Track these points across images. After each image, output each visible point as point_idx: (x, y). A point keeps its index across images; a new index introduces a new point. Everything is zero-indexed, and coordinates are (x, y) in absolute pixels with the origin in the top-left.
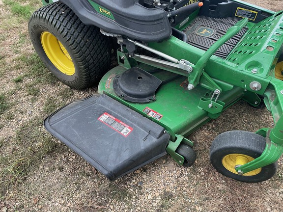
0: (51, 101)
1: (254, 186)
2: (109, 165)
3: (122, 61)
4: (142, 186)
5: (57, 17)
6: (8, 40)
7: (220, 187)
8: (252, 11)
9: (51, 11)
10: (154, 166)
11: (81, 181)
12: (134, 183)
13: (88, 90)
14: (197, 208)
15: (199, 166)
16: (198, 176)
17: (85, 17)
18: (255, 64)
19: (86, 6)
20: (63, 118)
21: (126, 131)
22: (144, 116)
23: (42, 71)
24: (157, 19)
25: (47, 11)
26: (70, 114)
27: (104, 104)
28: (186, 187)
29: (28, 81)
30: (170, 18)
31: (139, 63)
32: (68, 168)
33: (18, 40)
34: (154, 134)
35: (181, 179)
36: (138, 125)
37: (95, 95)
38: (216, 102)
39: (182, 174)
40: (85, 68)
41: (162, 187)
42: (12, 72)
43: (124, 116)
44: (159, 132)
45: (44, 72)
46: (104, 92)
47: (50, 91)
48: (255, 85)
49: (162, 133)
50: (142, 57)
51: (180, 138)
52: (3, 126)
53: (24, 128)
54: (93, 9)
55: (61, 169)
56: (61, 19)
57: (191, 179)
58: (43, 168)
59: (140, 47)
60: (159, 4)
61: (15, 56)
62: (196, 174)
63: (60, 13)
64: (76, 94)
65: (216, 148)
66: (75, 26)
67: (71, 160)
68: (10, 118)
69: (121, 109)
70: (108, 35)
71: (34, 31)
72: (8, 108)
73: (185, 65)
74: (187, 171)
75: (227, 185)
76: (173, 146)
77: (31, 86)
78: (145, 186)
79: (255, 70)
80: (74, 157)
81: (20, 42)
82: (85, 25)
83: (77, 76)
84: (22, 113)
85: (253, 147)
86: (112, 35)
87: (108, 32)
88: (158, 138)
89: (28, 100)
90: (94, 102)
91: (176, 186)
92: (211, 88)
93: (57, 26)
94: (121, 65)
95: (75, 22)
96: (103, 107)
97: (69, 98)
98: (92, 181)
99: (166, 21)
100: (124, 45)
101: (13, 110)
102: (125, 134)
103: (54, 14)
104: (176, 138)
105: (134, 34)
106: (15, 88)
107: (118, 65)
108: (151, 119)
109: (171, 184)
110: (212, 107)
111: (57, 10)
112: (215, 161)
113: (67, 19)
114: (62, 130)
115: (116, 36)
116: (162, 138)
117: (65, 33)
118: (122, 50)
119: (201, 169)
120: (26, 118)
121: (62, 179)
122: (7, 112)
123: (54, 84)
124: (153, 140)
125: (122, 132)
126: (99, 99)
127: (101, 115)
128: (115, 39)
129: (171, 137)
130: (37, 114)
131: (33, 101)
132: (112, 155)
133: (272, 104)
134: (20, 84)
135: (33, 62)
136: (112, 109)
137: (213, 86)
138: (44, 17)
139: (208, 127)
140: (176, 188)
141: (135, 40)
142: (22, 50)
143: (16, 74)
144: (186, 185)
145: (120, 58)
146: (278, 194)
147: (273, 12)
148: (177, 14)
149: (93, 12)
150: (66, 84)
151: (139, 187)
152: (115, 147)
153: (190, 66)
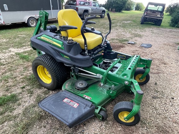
0: (39, 96)
1: (133, 127)
2: (69, 120)
3: (72, 76)
4: (84, 132)
5: (46, 59)
6: (18, 70)
7: (119, 129)
8: (123, 56)
9: (44, 57)
10: (89, 122)
11: (55, 132)
12: (80, 131)
13: (56, 90)
15: (109, 121)
17: (58, 59)
18: (125, 75)
20: (47, 101)
21: (76, 105)
22: (84, 98)
23: (34, 83)
24: (87, 59)
25: (42, 57)
26: (51, 99)
27: (65, 94)
28: (104, 131)
29: (28, 88)
30: (92, 59)
31: (80, 77)
32: (48, 126)
33: (23, 70)
34: (88, 106)
35: (102, 128)
36: (81, 102)
37: (61, 91)
38: (113, 91)
39: (102, 125)
40: (57, 79)
41: (93, 132)
42: (20, 84)
43: (75, 99)
44: (90, 105)
45: (35, 83)
46: (65, 89)
47: (39, 92)
48: (127, 82)
49: (92, 105)
50: (81, 74)
51: (100, 107)
52: (16, 109)
53: (26, 109)
55: (45, 127)
56: (48, 60)
57: (106, 127)
58: (36, 127)
59: (80, 70)
60: (87, 54)
61: (21, 77)
62: (108, 125)
63: (48, 58)
64: (51, 92)
65: (115, 110)
66: (54, 63)
67: (49, 122)
68: (19, 105)
69: (73, 96)
70: (67, 66)
71: (35, 65)
72: (18, 100)
73: (99, 76)
74: (104, 124)
75: (122, 128)
76: (97, 111)
77: (29, 90)
78: (85, 132)
79: (125, 77)
80: (51, 121)
81: (24, 71)
82: (57, 62)
83: (53, 83)
84: (25, 102)
85: (129, 107)
86: (69, 66)
87: (67, 65)
88: (90, 108)
89: (28, 96)
90: (61, 94)
91: (99, 130)
93: (46, 63)
94: (72, 78)
95: (54, 61)
96: (65, 96)
97: (47, 94)
98: (60, 131)
99: (91, 60)
100: (74, 70)
101: (20, 101)
102: (75, 107)
103: (45, 58)
104: (98, 108)
105: (78, 65)
106: (22, 91)
107: (71, 78)
108: (86, 99)
109: (97, 130)
110: (112, 93)
111: (46, 57)
112: (115, 117)
113: (50, 60)
114: (47, 106)
115: (71, 66)
116: (92, 107)
117: (49, 65)
119: (110, 122)
120: (27, 104)
121: (45, 132)
122: (18, 102)
123: (40, 88)
124: (88, 109)
125: (74, 106)
126: (63, 92)
127: (64, 99)
128: (70, 67)
129: (96, 107)
130: (32, 102)
131: (30, 96)
132: (70, 116)
133: (133, 89)
134: (24, 89)
135: (30, 79)
136: (69, 96)
137: (111, 84)
138: (41, 59)
139: (112, 103)
141: (78, 67)
142: (25, 74)
143: (22, 85)
144: (104, 130)
145: (72, 75)
146: (144, 130)
147: (131, 56)
148: (95, 57)
149: (61, 57)
150: (46, 88)
151: (83, 132)
152: (71, 112)
153: (101, 76)
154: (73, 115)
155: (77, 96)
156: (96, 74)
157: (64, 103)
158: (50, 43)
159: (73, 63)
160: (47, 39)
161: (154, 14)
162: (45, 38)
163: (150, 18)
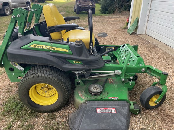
14: (156, 127)
16: (144, 115)
17: (67, 68)
19: (65, 63)
22: (114, 100)
27: (92, 105)
35: (141, 121)
36: (115, 105)
37: (81, 105)
38: (132, 82)
39: (139, 119)
41: (139, 128)
43: (106, 105)
46: (86, 100)
50: (93, 77)
51: (132, 103)
54: (70, 63)
57: (143, 118)
69: (102, 103)
73: (118, 72)
76: (132, 107)
79: (141, 65)
88: (127, 106)
90: (86, 107)
92: (129, 77)
94: (78, 86)
96: (92, 107)
97: (55, 119)
102: (115, 112)
104: (130, 103)
108: (117, 100)
109: (140, 125)
110: (131, 85)
118: (78, 78)
124: (126, 108)
125: (113, 112)
127: (96, 110)
132: (120, 124)
133: (151, 73)
137: (129, 76)
140: (143, 125)
145: (77, 83)
149: (70, 65)
152: (117, 120)
153: (120, 72)
154: (121, 121)
155: (105, 101)
156: (113, 72)
157: (101, 114)
158: (49, 50)
159: (87, 67)
160: (42, 46)
161: (86, 2)
162: (39, 45)
163: (84, 7)
